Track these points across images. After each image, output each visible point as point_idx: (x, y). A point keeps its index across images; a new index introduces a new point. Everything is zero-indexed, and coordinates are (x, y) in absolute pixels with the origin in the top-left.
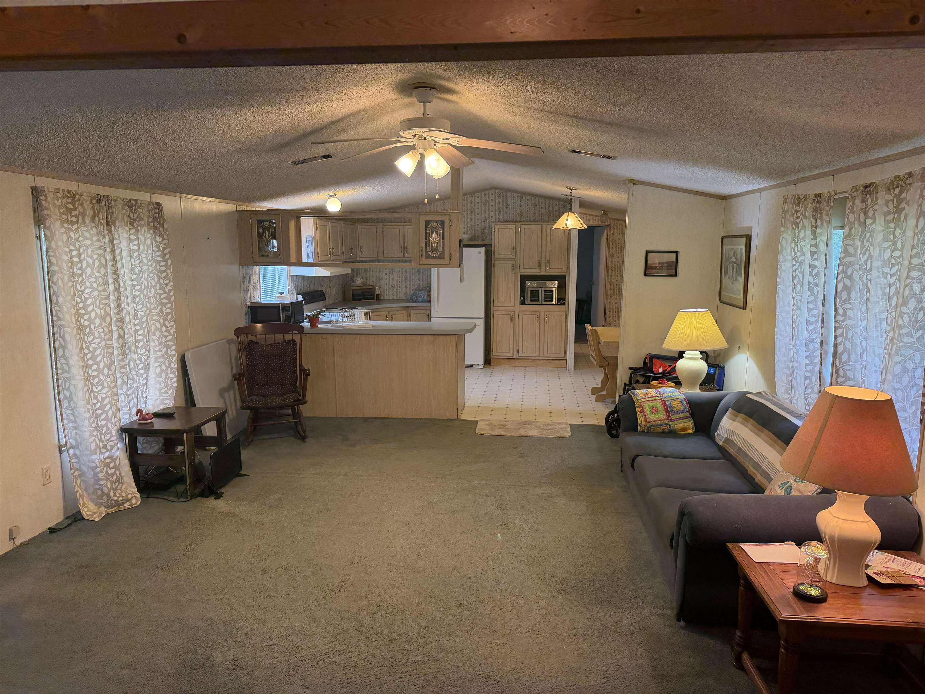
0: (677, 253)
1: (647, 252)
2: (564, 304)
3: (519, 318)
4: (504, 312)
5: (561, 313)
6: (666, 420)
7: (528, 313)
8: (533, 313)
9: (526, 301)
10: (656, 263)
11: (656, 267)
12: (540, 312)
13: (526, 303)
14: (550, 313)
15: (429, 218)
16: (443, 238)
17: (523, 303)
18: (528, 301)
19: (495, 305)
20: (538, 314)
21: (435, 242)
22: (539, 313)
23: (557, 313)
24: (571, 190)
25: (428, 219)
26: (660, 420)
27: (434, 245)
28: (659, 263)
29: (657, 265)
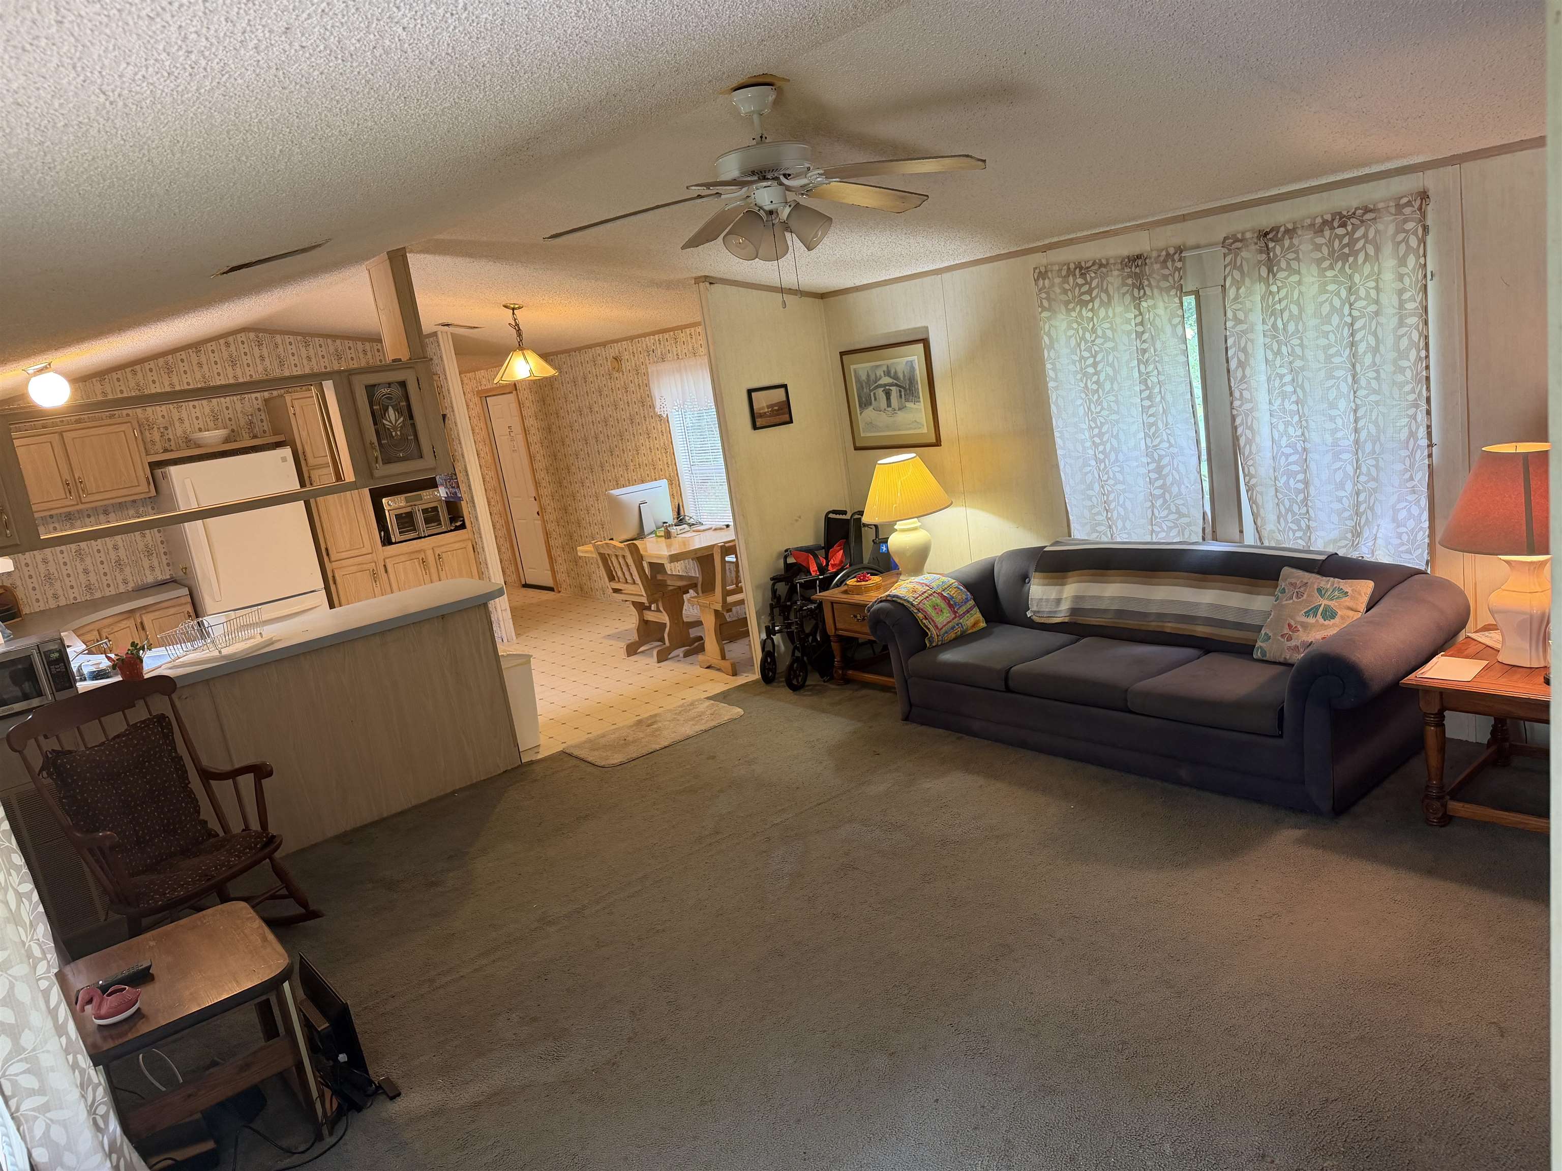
0: (785, 386)
1: (750, 392)
2: (463, 526)
3: (386, 571)
4: (354, 569)
5: (462, 545)
6: (955, 617)
7: (403, 558)
8: (413, 556)
9: (392, 536)
10: (763, 408)
11: (765, 413)
12: (424, 551)
13: (393, 540)
14: (443, 549)
15: (372, 379)
16: (411, 417)
17: (387, 541)
18: (395, 535)
19: (332, 559)
20: (422, 555)
21: (395, 428)
22: (423, 553)
23: (457, 546)
24: (513, 309)
25: (372, 382)
26: (950, 622)
27: (396, 434)
28: (768, 407)
29: (766, 410)
